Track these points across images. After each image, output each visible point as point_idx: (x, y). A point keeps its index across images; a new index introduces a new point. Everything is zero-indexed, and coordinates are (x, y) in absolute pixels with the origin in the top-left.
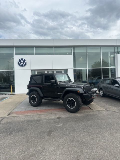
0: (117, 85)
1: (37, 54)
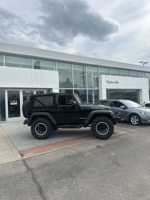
0: (124, 107)
1: (7, 65)
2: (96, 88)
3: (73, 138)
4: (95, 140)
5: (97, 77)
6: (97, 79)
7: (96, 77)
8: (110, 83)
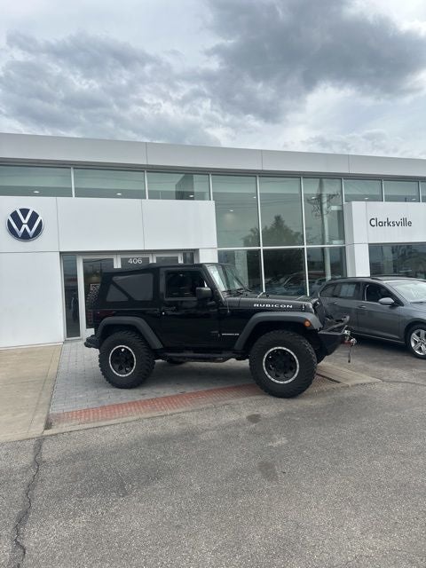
0: (390, 300)
1: (81, 193)
2: (337, 244)
3: (206, 389)
4: (258, 397)
5: (340, 208)
6: (340, 214)
7: (334, 208)
8: (381, 224)
